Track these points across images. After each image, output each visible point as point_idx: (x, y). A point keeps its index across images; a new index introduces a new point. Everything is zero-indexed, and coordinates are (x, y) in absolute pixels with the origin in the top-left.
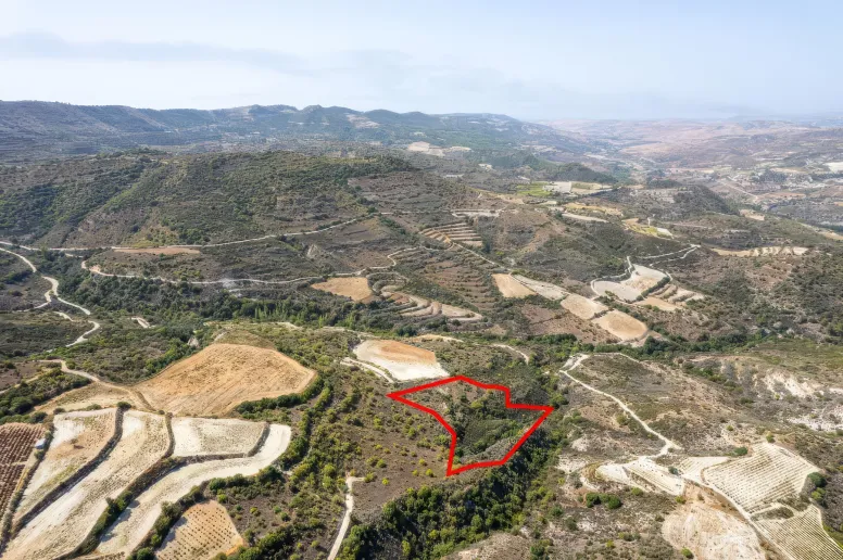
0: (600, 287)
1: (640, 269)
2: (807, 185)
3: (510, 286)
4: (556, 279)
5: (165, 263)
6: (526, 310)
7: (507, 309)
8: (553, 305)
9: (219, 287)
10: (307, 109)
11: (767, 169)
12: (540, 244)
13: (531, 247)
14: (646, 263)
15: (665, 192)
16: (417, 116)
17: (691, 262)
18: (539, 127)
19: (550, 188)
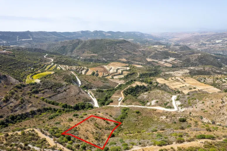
0: (164, 60)
1: (171, 58)
2: (210, 46)
3: (149, 60)
4: (157, 59)
5: (93, 56)
6: (152, 63)
7: (149, 63)
8: (156, 62)
9: (103, 60)
10: (94, 31)
11: (202, 43)
12: (154, 54)
13: (152, 55)
14: (172, 57)
15: (177, 47)
16: (119, 32)
17: (181, 57)
18: (148, 35)
19: (153, 47)
